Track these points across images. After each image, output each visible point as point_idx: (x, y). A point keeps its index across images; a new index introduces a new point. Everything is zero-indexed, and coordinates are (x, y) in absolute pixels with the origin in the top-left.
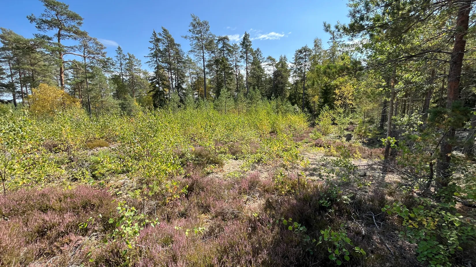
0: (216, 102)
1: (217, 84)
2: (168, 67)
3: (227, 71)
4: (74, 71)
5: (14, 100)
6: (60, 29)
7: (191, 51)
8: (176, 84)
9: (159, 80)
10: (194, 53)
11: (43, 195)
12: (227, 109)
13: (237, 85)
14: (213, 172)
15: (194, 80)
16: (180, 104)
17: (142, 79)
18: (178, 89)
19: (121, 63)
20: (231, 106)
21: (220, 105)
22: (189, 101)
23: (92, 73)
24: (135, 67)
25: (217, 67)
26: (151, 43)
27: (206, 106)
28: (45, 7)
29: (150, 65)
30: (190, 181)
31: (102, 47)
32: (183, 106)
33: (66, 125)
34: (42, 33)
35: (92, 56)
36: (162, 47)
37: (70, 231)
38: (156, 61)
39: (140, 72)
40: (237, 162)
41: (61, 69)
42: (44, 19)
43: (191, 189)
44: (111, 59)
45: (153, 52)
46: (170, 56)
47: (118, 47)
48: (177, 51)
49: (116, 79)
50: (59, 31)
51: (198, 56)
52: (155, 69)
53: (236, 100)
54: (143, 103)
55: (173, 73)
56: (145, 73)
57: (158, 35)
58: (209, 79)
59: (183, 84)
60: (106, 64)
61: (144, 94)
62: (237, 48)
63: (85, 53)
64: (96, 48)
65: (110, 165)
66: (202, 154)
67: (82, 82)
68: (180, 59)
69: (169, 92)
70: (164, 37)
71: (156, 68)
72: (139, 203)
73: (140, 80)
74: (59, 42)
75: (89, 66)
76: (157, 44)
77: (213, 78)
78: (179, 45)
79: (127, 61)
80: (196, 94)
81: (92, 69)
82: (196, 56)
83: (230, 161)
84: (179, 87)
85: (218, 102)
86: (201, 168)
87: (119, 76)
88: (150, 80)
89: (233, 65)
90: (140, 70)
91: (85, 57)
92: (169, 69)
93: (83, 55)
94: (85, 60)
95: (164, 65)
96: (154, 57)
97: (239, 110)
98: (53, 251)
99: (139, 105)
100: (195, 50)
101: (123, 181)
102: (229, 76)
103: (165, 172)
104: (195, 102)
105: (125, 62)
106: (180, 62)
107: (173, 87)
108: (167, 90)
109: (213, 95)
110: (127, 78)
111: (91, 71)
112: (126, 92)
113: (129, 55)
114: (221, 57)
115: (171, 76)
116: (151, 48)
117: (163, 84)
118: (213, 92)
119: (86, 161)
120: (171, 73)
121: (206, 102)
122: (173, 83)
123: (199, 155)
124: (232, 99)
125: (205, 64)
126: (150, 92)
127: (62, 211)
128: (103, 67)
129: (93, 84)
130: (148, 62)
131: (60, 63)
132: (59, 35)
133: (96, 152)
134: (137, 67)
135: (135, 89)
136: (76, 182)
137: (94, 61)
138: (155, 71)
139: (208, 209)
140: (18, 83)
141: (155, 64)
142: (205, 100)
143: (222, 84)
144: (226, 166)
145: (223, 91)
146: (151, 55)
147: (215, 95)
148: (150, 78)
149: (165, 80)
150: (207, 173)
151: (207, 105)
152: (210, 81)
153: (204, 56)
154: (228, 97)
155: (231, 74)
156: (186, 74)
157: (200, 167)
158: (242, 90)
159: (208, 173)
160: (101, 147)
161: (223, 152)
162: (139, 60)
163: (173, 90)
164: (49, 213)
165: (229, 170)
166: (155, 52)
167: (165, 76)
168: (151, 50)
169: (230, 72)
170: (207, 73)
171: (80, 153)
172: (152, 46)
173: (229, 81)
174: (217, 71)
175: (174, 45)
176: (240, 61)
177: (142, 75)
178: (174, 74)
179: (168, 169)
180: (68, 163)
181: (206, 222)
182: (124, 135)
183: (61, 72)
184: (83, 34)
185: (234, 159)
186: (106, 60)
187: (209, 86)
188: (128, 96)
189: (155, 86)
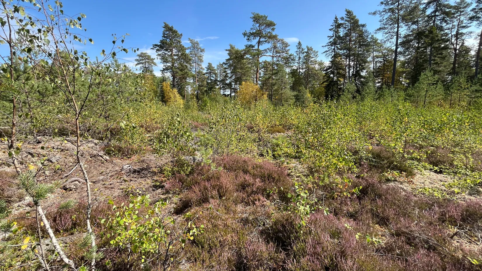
0: (410, 91)
1: (414, 66)
2: (346, 54)
3: (437, 46)
4: (264, 70)
5: (231, 94)
6: (260, 37)
7: (380, 29)
8: (353, 71)
9: (334, 70)
10: (383, 31)
11: (245, 161)
12: (427, 101)
13: (454, 63)
14: (396, 181)
15: (378, 65)
16: (356, 94)
17: (316, 71)
18: (355, 78)
19: (299, 57)
20: (436, 96)
21: (416, 94)
22: (368, 91)
23: (277, 70)
24: (311, 59)
25: (418, 43)
26: (331, 31)
27: (392, 97)
28: (253, 23)
29: (326, 54)
30: (364, 183)
31: (286, 45)
32: (359, 97)
33: (259, 113)
34: (249, 43)
35: (278, 55)
36: (342, 32)
37: (259, 193)
38: (334, 49)
39: (315, 64)
40: (440, 176)
41: (257, 69)
42: (252, 32)
43: (364, 192)
44: (293, 55)
45: (331, 40)
46: (350, 40)
47: (298, 42)
48: (361, 33)
49: (294, 73)
50: (259, 39)
51: (390, 32)
52: (331, 58)
53: (447, 87)
54: (315, 95)
55: (351, 59)
56: (321, 64)
57: (340, 20)
58: (402, 61)
59: (362, 71)
60: (288, 60)
61: (317, 85)
62: (465, 5)
63: (274, 53)
64: (282, 47)
65: (286, 149)
66: (381, 155)
67: (269, 78)
68: (363, 42)
69: (344, 81)
70: (346, 20)
71: (333, 57)
72: (308, 188)
73: (315, 72)
74: (258, 48)
75: (275, 64)
76: (338, 31)
77: (409, 59)
78: (363, 26)
79: (305, 54)
80: (379, 82)
81: (277, 66)
82: (386, 33)
83: (427, 173)
84: (357, 75)
85: (413, 91)
86: (379, 172)
87: (297, 70)
88: (325, 71)
89: (450, 35)
90: (316, 62)
91: (273, 57)
92: (348, 56)
93: (272, 55)
94: (273, 59)
95: (341, 52)
96: (332, 46)
97: (452, 102)
98: (249, 202)
99: (311, 96)
100: (386, 26)
101: (295, 165)
102: (439, 52)
103: (336, 166)
104: (376, 91)
105: (303, 56)
106: (363, 45)
107: (349, 75)
108: (342, 80)
109: (404, 81)
110: (303, 71)
111: (276, 68)
112: (300, 84)
113: (308, 48)
114: (428, 27)
115: (349, 64)
116: (330, 37)
117: (338, 73)
118: (405, 78)
119: (269, 142)
120: (349, 59)
121: (393, 92)
122: (351, 71)
123: (378, 156)
124: (440, 85)
125: (399, 41)
126: (324, 82)
127: (254, 176)
128: (286, 63)
129: (277, 79)
130: (325, 52)
131: (257, 64)
132: (259, 43)
133: (276, 136)
134: (313, 59)
135: (309, 81)
136: (261, 158)
137: (280, 59)
138: (331, 60)
139: (385, 222)
140: (233, 82)
141: (332, 53)
142: (392, 90)
143: (423, 66)
144: (417, 177)
145: (425, 75)
146: (329, 44)
147: (408, 81)
148: (325, 69)
149: (340, 69)
150: (386, 179)
151: (394, 95)
152: (403, 64)
153: (399, 32)
154: (433, 84)
155: (446, 48)
156: (368, 59)
157: (378, 170)
158: (463, 72)
159: (388, 180)
160: (279, 132)
161: (416, 159)
162: (316, 51)
163: (349, 79)
164: (248, 175)
165: (423, 184)
166: (334, 40)
167: (341, 64)
168: (330, 38)
169: (443, 46)
170: (400, 53)
171: (266, 136)
172: (331, 33)
173: (438, 60)
174: (418, 48)
175: (358, 26)
176: (469, 25)
177: (317, 67)
178: (352, 61)
179: (339, 164)
180: (258, 142)
181: (382, 236)
182: (299, 124)
183: (257, 72)
184: (275, 37)
185: (436, 172)
186: (288, 56)
187: (401, 70)
188: (302, 88)
189: (329, 77)
